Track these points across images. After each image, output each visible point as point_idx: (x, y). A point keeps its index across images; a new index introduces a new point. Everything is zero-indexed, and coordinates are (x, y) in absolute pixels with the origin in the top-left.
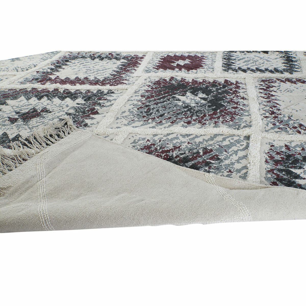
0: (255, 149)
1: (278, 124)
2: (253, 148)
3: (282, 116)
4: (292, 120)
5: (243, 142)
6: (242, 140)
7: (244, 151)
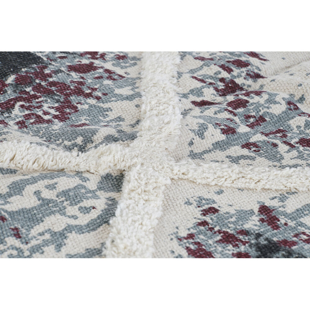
0: (135, 221)
1: (243, 129)
2: (130, 220)
3: (262, 100)
4: (304, 113)
5: (96, 197)
6: (90, 192)
7: (92, 233)
